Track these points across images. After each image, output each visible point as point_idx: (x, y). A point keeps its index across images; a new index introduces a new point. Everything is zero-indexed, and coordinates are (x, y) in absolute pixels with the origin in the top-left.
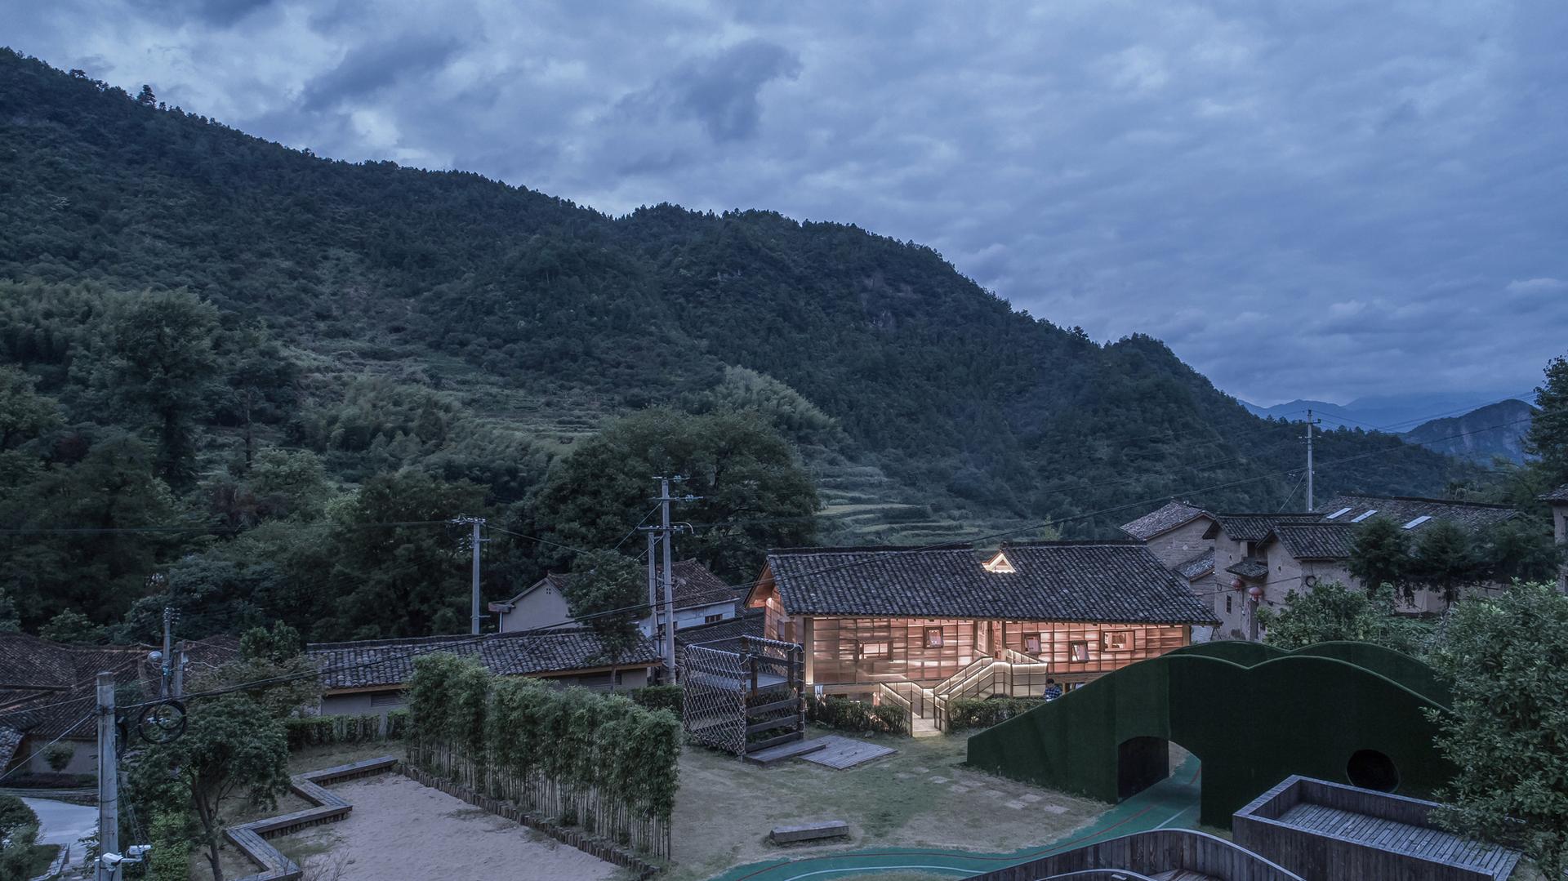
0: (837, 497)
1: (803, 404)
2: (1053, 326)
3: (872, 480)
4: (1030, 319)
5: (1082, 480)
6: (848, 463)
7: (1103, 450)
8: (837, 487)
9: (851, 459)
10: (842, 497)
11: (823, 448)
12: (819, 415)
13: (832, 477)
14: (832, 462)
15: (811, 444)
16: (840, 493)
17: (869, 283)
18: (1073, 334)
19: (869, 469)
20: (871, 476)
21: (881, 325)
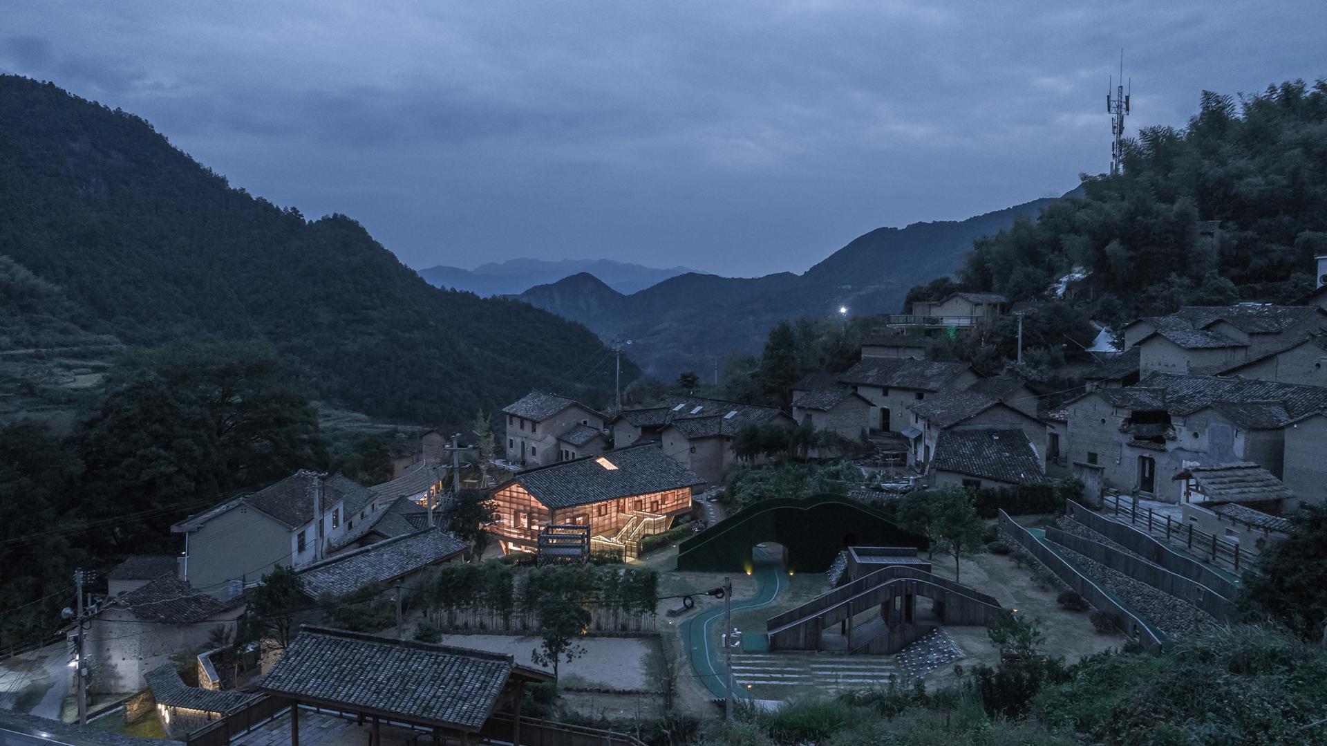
0: (77, 367)
1: (22, 272)
2: (271, 205)
3: (111, 348)
4: (248, 197)
5: (308, 342)
6: (82, 332)
7: (324, 316)
8: (76, 356)
9: (84, 327)
10: (84, 367)
11: (51, 317)
12: (40, 283)
13: (66, 346)
14: (64, 331)
15: (37, 313)
16: (79, 362)
17: (75, 146)
18: (289, 214)
19: (106, 337)
20: (109, 344)
21: (92, 190)
